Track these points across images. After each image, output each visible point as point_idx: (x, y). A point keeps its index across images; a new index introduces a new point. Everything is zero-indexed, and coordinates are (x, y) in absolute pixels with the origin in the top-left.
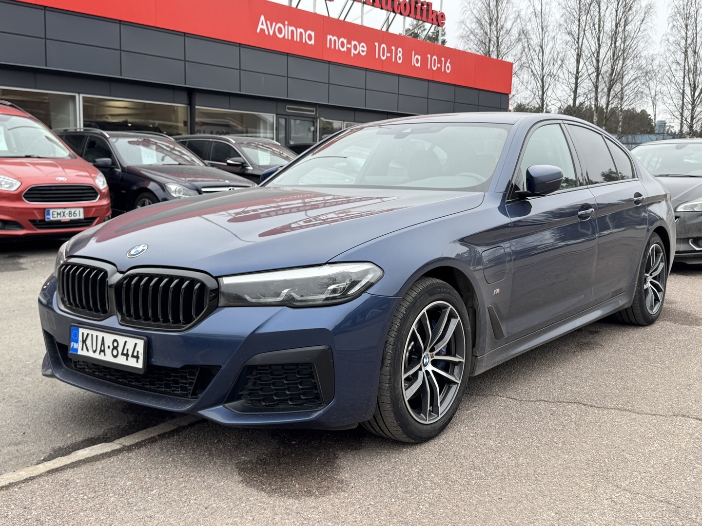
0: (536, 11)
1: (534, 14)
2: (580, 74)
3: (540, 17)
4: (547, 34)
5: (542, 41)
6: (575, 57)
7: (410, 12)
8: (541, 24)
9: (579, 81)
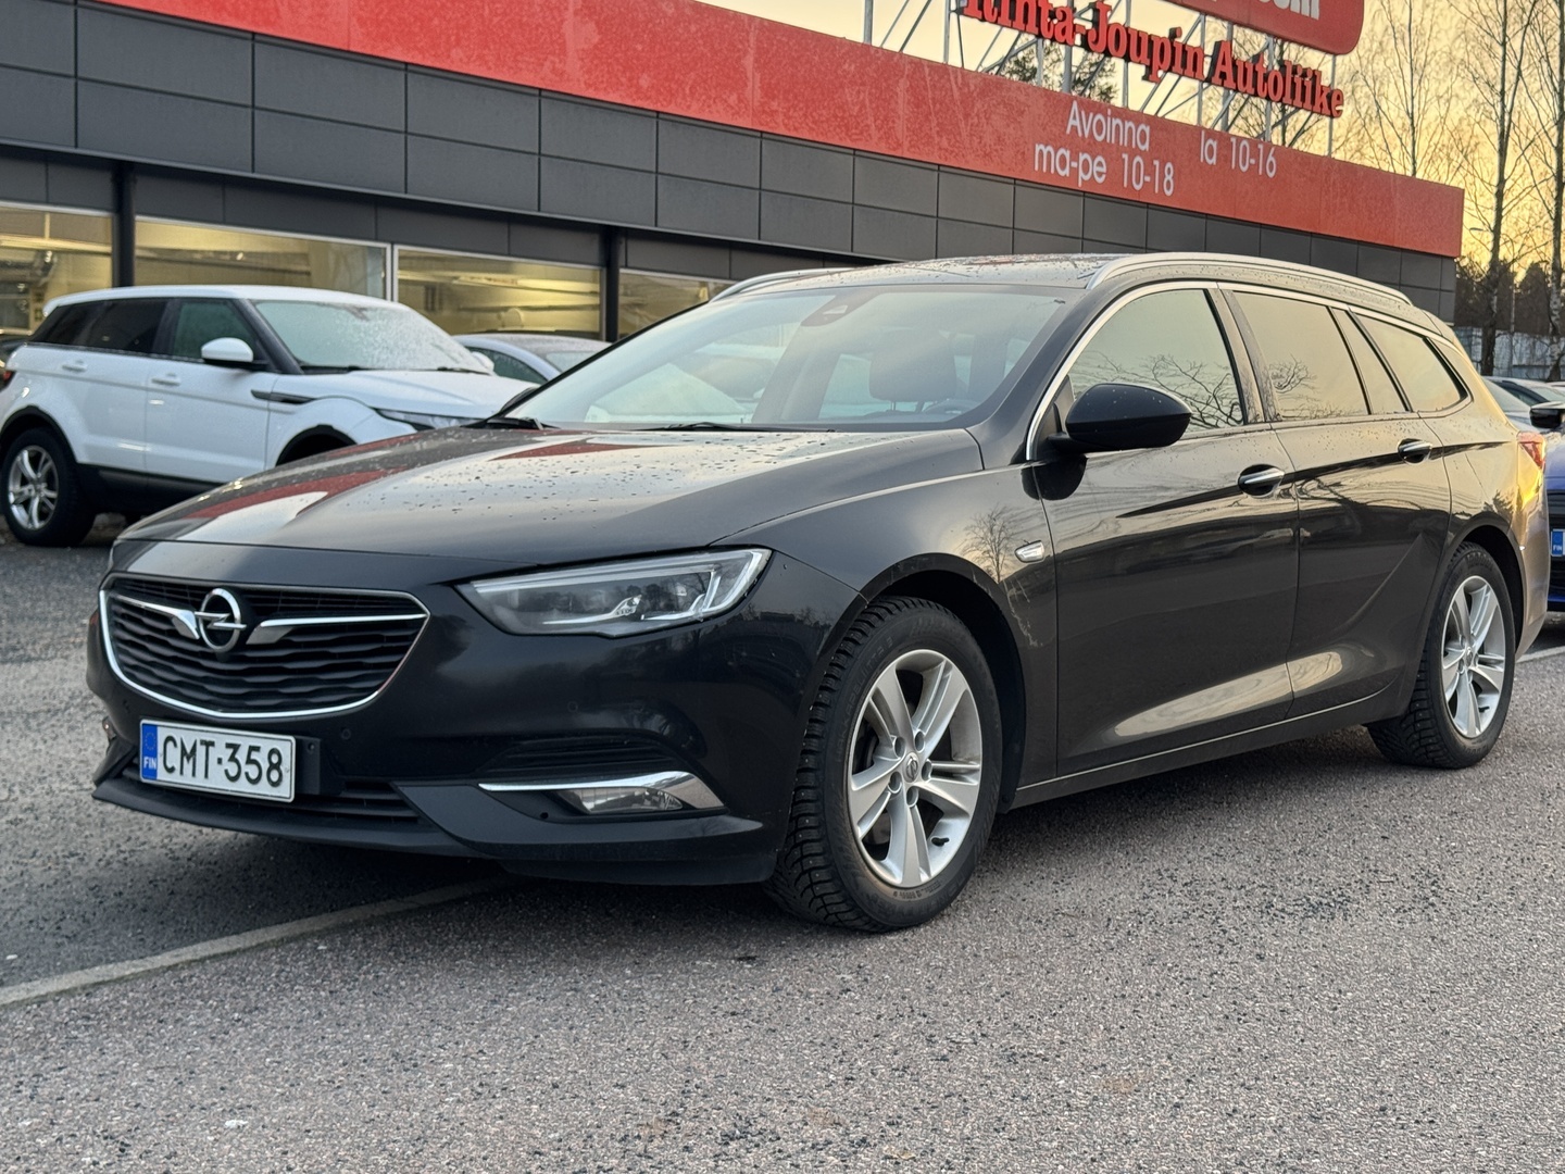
0: (1397, 25)
1: (1390, 31)
2: (1508, 185)
3: (1407, 41)
4: (1425, 83)
5: (1413, 98)
6: (1495, 139)
7: (1283, 95)
8: (1409, 60)
9: (1505, 203)
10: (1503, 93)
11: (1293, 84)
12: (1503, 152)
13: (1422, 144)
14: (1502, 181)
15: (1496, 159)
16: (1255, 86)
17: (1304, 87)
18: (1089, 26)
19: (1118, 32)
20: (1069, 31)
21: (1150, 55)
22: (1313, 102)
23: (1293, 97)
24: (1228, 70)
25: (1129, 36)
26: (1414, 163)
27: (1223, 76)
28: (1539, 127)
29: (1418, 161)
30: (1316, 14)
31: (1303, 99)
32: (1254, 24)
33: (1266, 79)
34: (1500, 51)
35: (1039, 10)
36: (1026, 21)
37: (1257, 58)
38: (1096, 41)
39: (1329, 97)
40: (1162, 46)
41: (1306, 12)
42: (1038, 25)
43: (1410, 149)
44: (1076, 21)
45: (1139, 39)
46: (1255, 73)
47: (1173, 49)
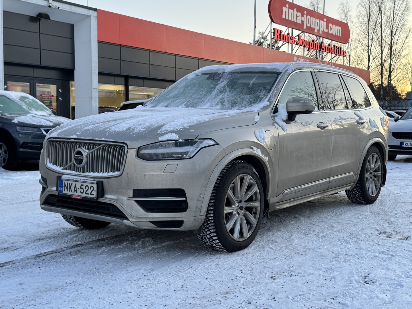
10: (369, 47)
11: (337, 50)
12: (369, 60)
13: (351, 59)
14: (369, 66)
15: (367, 62)
16: (329, 51)
17: (338, 51)
18: (297, 40)
19: (303, 41)
20: (294, 41)
21: (309, 46)
22: (340, 54)
23: (336, 53)
24: (324, 48)
25: (305, 42)
26: (350, 63)
27: (323, 49)
28: (377, 54)
29: (351, 62)
30: (341, 36)
31: (338, 53)
32: (329, 38)
33: (331, 49)
34: (368, 38)
35: (288, 37)
36: (286, 40)
37: (329, 45)
38: (299, 43)
39: (343, 52)
40: (311, 44)
41: (339, 35)
42: (288, 40)
43: (349, 60)
44: (295, 39)
45: (307, 42)
46: (329, 48)
47: (313, 44)
